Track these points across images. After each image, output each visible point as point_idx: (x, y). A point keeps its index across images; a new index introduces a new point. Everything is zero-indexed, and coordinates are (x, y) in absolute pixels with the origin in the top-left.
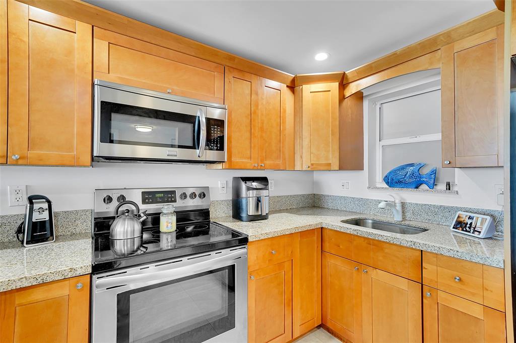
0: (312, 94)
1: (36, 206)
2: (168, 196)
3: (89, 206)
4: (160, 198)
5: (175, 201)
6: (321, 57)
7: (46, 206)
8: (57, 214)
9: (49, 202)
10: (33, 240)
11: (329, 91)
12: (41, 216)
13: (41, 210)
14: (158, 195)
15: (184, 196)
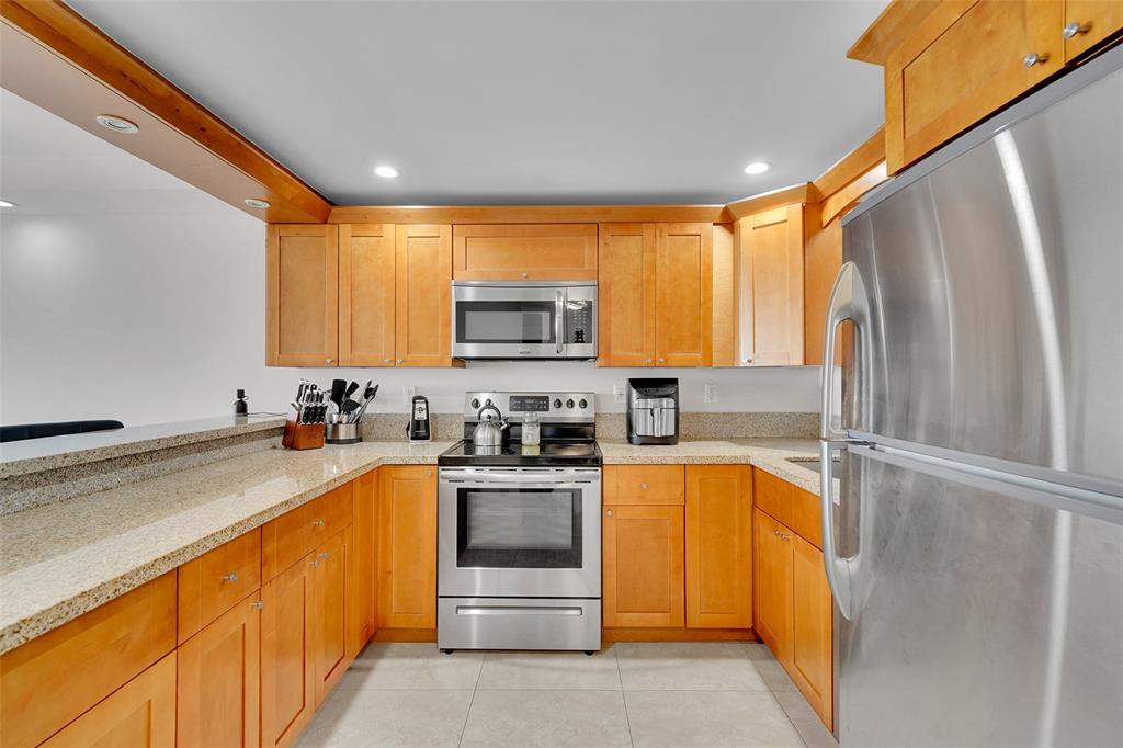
0: (757, 231)
1: (417, 406)
2: (540, 402)
3: (461, 410)
4: (530, 404)
5: (548, 410)
6: (756, 168)
7: (424, 406)
8: (435, 416)
9: (427, 402)
10: (416, 437)
11: (786, 221)
12: (422, 416)
13: (421, 410)
14: (527, 401)
15: (559, 404)
